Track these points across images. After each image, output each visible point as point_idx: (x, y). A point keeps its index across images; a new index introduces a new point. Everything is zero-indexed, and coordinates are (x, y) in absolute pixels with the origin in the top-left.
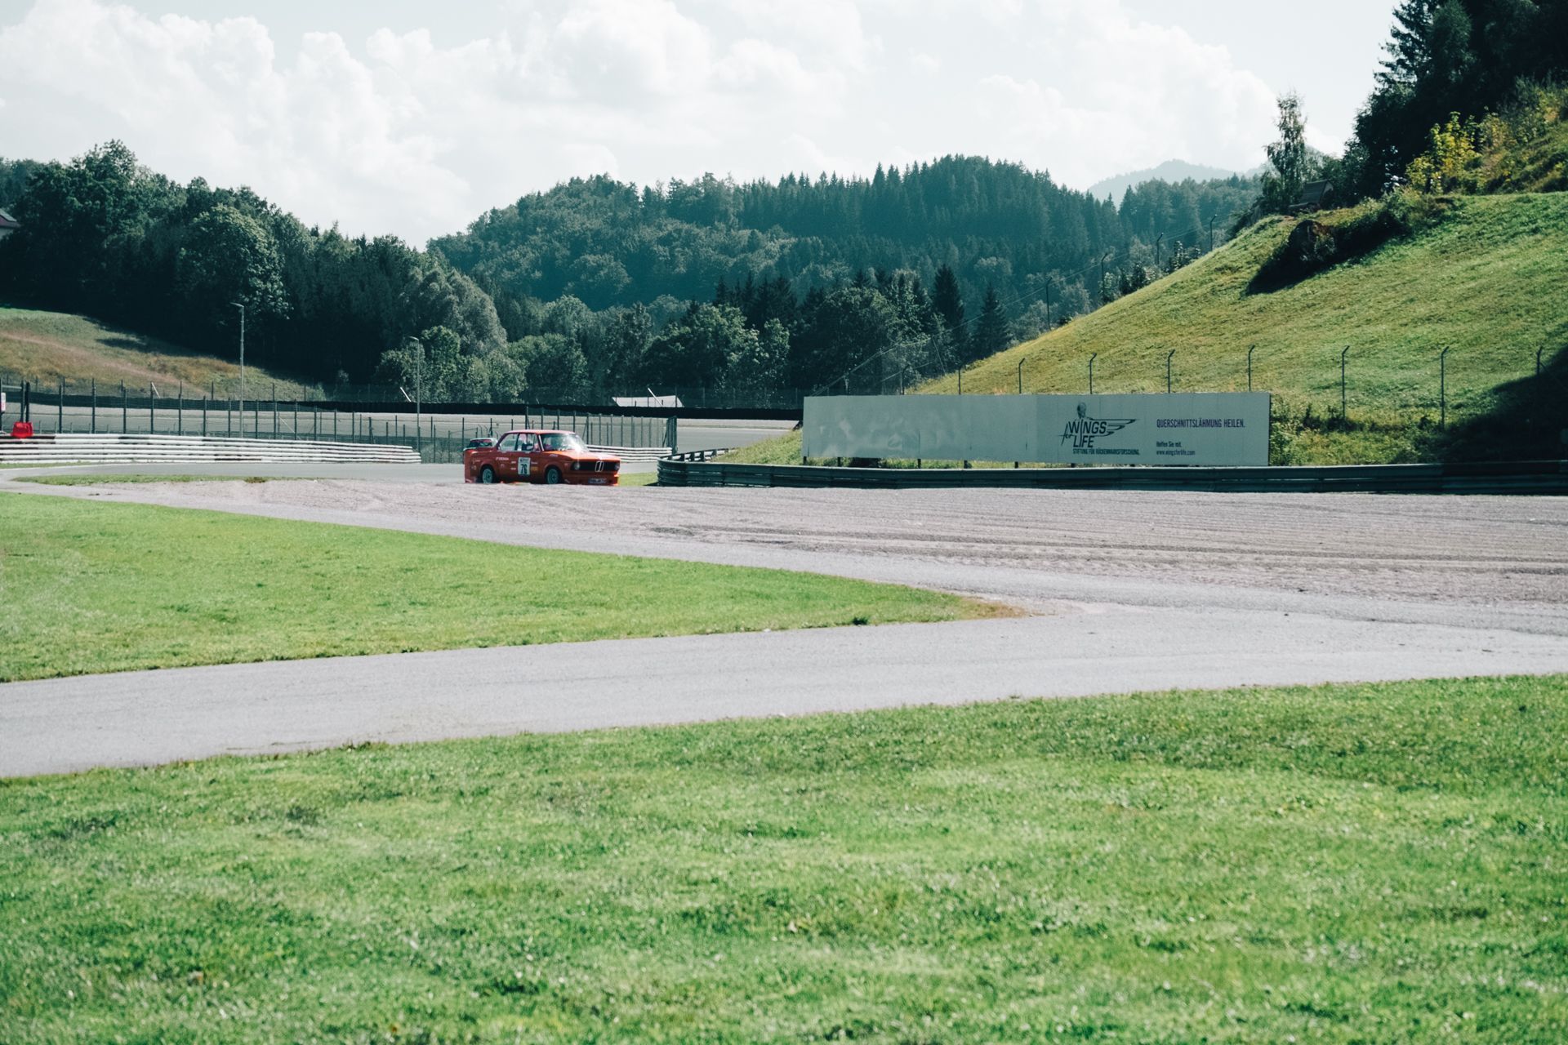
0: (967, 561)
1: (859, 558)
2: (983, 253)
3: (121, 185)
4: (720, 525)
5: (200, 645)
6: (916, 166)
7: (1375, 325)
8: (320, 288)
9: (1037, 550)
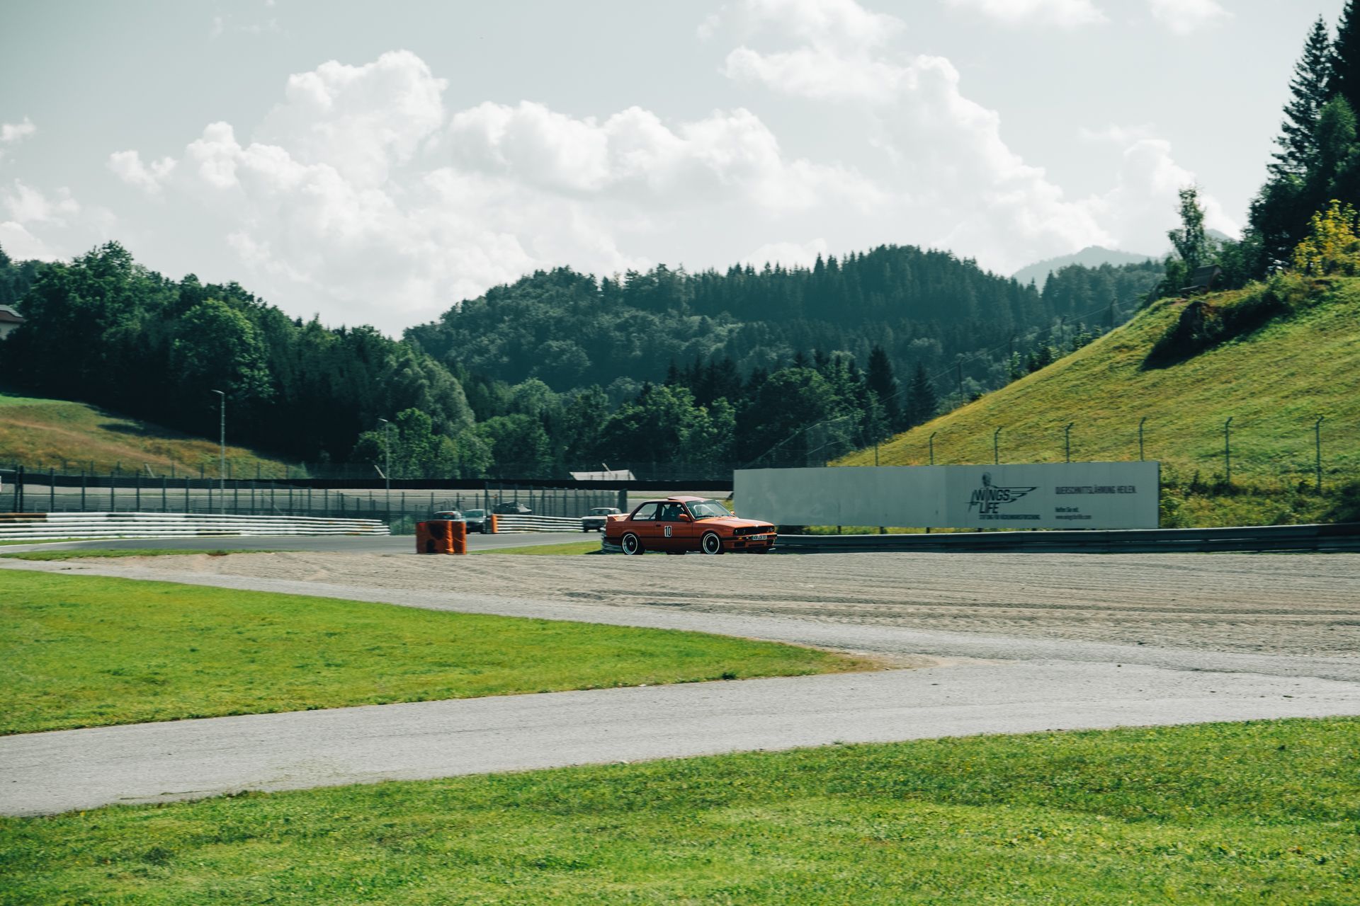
0: (845, 620)
1: (748, 618)
2: (916, 334)
3: (119, 283)
4: (629, 589)
5: (126, 706)
6: (853, 256)
7: (1259, 398)
8: (303, 374)
9: (911, 609)
